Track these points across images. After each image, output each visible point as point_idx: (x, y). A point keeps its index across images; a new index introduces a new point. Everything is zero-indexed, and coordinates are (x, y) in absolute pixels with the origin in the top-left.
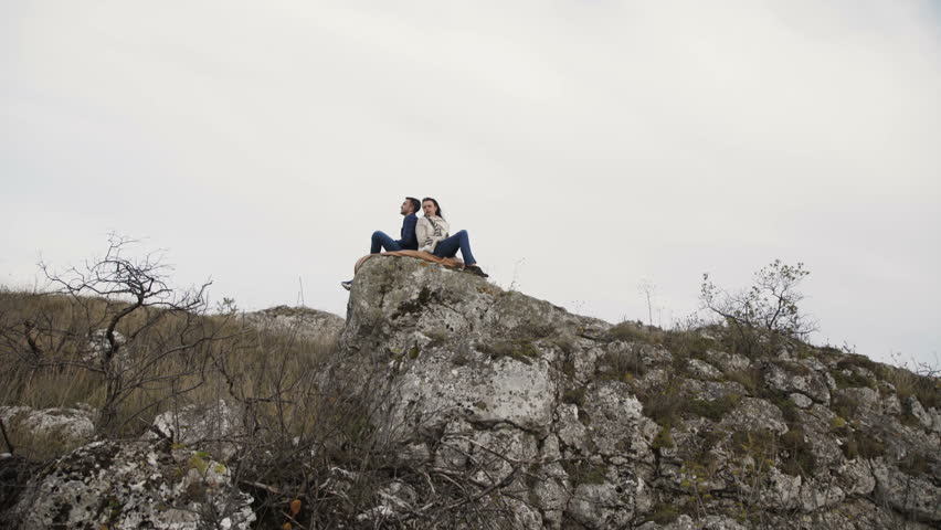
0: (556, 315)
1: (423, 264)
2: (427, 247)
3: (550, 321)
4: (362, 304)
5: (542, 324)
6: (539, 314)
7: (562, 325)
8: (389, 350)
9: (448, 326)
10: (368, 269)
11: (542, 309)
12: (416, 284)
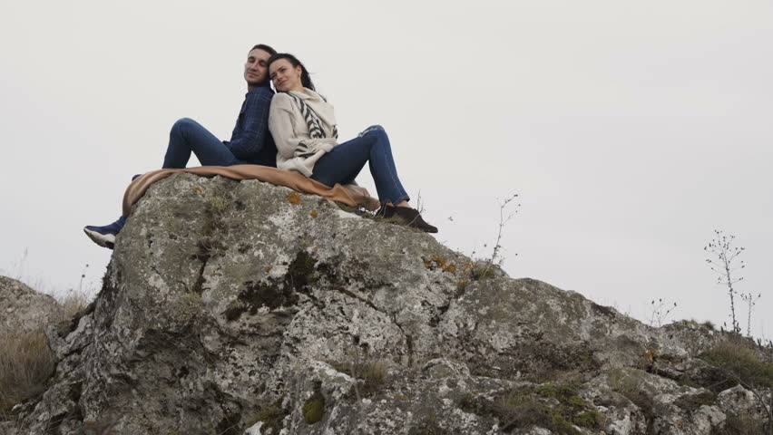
0: (598, 325)
1: (292, 200)
2: (298, 162)
3: (585, 335)
4: (151, 281)
5: (570, 341)
6: (563, 320)
7: (609, 345)
8: (214, 386)
9: (356, 339)
10: (165, 206)
11: (567, 310)
12: (280, 243)
